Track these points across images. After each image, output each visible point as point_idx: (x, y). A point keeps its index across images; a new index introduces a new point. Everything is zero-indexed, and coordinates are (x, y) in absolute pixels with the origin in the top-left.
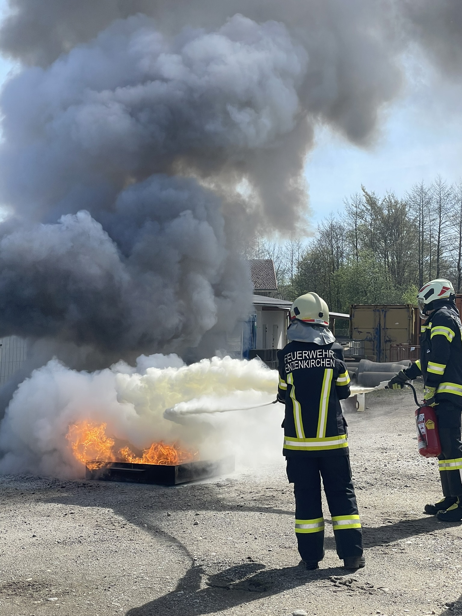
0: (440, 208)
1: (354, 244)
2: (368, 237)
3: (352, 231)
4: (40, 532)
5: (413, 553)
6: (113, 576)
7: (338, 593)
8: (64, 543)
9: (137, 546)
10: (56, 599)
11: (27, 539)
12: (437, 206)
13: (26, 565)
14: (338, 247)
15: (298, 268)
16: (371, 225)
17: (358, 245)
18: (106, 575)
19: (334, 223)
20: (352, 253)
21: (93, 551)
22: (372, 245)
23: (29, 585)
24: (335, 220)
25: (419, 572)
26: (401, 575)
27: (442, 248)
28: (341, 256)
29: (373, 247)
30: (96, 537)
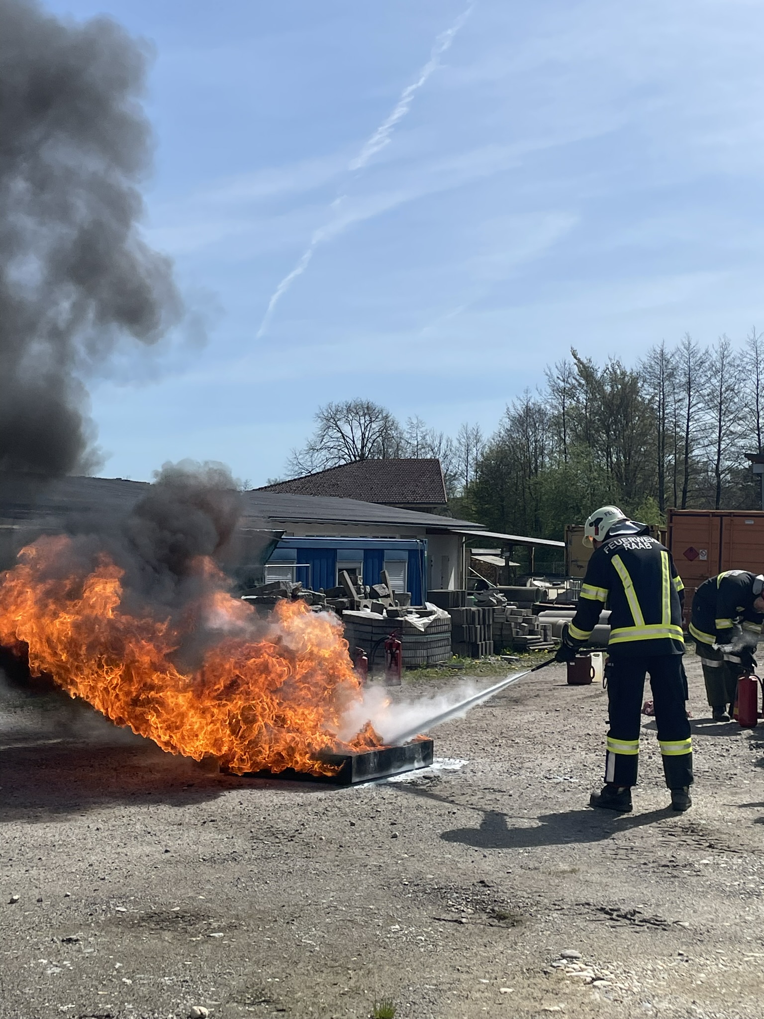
0: (689, 383)
1: (560, 436)
2: (581, 426)
3: (557, 417)
4: (173, 845)
5: (714, 876)
6: (294, 905)
7: (618, 929)
8: (212, 860)
9: (317, 866)
10: (221, 934)
11: (157, 855)
12: (684, 380)
13: (166, 890)
14: (536, 441)
15: (476, 471)
16: (586, 407)
17: (567, 438)
18: (283, 904)
19: (530, 404)
20: (558, 449)
21: (256, 871)
22: (587, 438)
23: (177, 917)
24: (532, 401)
25: (727, 902)
26: (701, 905)
27: (693, 443)
28: (542, 453)
29: (589, 440)
30: (255, 852)
